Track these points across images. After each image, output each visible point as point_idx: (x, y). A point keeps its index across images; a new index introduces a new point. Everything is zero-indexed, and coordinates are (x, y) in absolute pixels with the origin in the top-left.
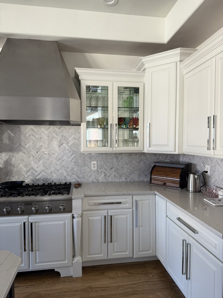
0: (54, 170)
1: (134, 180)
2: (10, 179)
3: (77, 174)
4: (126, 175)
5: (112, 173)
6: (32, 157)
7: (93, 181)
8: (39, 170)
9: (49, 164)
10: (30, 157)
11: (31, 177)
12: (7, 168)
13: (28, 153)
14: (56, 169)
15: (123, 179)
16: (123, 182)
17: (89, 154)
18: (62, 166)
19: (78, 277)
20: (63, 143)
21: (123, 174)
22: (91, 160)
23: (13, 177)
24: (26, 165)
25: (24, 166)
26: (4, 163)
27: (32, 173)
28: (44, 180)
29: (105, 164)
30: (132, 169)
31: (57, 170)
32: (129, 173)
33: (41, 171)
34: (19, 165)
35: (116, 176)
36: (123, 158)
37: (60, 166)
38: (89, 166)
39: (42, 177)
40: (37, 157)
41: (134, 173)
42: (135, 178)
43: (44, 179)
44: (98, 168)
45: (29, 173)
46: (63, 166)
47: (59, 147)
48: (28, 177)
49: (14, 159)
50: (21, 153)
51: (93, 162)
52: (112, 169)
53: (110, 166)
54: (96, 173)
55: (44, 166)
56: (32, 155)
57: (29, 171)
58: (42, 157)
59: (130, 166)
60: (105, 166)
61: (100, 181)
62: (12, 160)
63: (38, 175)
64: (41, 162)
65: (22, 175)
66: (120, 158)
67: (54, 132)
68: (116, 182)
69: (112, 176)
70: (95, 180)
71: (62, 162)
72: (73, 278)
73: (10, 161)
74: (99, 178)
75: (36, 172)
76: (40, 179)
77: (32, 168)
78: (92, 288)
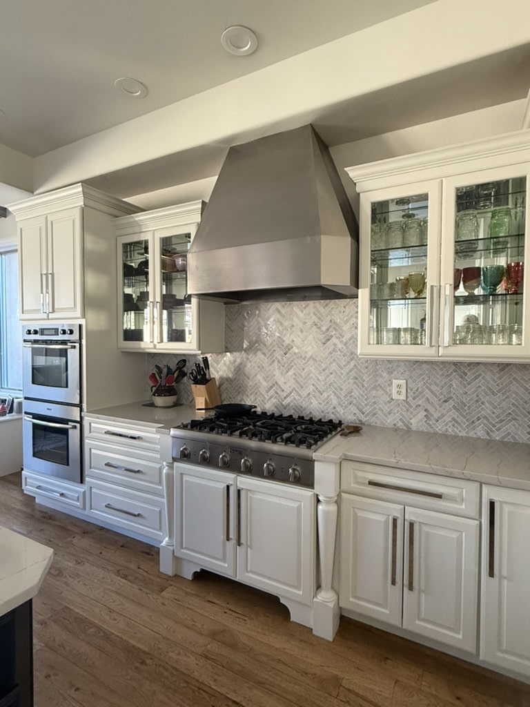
0: (314, 391)
1: (514, 438)
2: (242, 399)
3: (360, 404)
4: (491, 423)
5: (447, 412)
6: (276, 362)
7: (395, 425)
8: (287, 388)
9: (306, 378)
10: (273, 362)
11: (274, 400)
12: (238, 380)
13: (272, 354)
14: (317, 388)
15: (480, 432)
16: (479, 439)
17: (388, 361)
18: (329, 383)
19: (322, 639)
20: (332, 336)
21: (479, 419)
22: (393, 375)
23: (247, 396)
24: (267, 377)
25: (264, 378)
26: (235, 370)
27: (276, 393)
28: (297, 408)
29: (427, 387)
30: (510, 408)
31: (319, 392)
32: (498, 417)
33: (290, 389)
34: (256, 375)
35: (456, 422)
36: (480, 375)
37: (326, 384)
38: (388, 390)
39: (292, 401)
40: (285, 363)
41: (515, 419)
42: (519, 433)
43: (296, 406)
44: (408, 395)
45: (272, 392)
46: (331, 384)
47: (324, 344)
48: (270, 398)
49: (249, 365)
50: (260, 355)
51: (396, 381)
52: (446, 401)
53: (441, 394)
54: (404, 406)
55: (297, 382)
56: (276, 358)
57: (271, 387)
58: (293, 364)
59: (504, 400)
60: (427, 393)
61: (414, 427)
62: (245, 366)
63: (285, 398)
64: (290, 373)
65: (261, 394)
66: (470, 374)
67: (315, 315)
68: (456, 436)
69: (447, 419)
70: (401, 423)
71: (328, 376)
72: (314, 635)
73: (244, 368)
74: (411, 421)
75: (283, 391)
76: (289, 404)
77: (276, 382)
78: (341, 685)
